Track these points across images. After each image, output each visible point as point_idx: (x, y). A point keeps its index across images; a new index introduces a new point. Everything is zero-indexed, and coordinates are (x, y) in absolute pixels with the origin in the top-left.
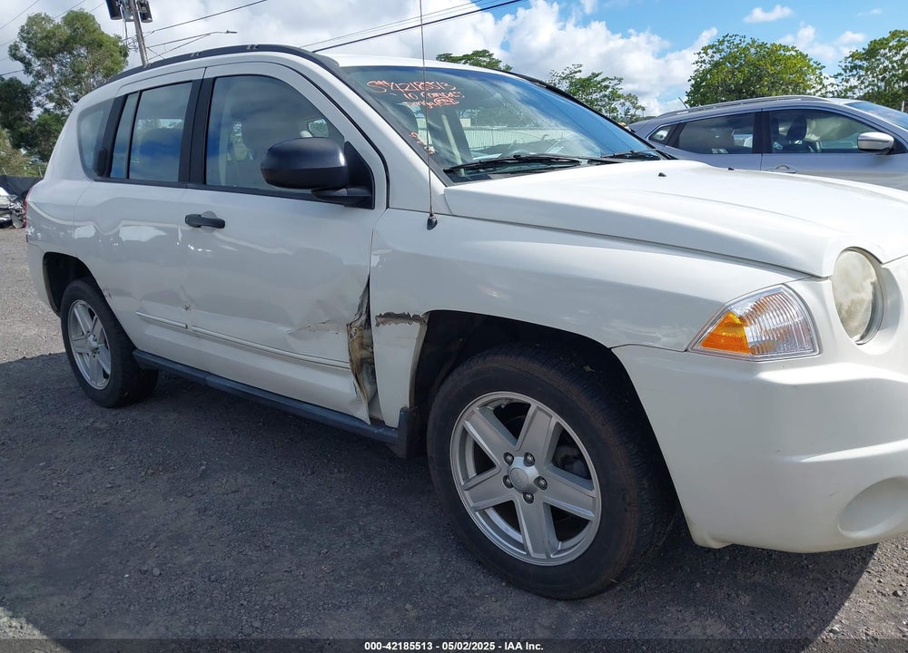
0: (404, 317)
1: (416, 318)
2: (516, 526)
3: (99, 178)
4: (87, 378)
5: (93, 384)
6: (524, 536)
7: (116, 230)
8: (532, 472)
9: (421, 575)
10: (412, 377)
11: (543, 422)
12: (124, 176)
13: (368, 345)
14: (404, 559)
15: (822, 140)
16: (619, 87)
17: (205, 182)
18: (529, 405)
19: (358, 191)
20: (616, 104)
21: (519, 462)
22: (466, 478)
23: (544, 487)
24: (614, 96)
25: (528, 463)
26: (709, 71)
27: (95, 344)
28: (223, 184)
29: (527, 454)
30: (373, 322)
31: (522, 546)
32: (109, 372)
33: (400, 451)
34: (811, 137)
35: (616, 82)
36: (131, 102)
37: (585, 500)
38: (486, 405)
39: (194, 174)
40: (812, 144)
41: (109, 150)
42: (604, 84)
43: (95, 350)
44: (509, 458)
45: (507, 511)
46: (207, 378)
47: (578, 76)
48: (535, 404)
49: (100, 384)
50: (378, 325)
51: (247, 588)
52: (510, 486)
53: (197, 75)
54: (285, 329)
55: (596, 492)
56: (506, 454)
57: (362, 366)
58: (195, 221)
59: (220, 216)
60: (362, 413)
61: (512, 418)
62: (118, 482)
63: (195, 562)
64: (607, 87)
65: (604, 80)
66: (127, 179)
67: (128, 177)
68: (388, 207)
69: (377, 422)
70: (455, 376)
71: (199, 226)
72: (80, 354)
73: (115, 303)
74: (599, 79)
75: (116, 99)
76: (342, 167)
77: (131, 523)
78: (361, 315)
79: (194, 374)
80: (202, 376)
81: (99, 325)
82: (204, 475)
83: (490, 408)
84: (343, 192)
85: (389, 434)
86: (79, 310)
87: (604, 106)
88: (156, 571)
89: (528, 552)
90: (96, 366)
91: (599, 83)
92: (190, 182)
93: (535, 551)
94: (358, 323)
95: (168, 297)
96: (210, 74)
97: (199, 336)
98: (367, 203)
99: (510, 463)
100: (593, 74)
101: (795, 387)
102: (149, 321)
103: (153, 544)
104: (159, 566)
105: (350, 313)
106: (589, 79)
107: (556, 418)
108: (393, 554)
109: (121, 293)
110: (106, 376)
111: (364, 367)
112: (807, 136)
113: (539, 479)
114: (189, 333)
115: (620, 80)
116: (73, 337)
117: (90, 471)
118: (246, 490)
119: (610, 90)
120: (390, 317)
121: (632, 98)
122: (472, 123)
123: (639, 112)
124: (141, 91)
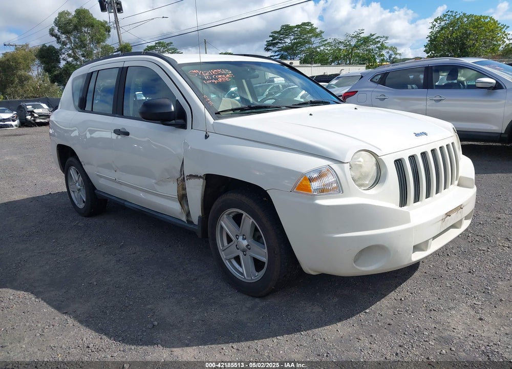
0: (196, 177)
1: (200, 177)
2: (240, 265)
3: (80, 110)
4: (76, 203)
5: (78, 206)
6: (243, 270)
7: (84, 133)
8: (245, 243)
9: (203, 287)
10: (202, 203)
11: (248, 221)
12: (90, 110)
13: (184, 189)
14: (199, 281)
15: (467, 80)
16: (386, 41)
17: (123, 114)
18: (243, 214)
19: (181, 121)
20: (384, 52)
21: (241, 238)
22: (223, 246)
23: (250, 249)
24: (382, 47)
25: (244, 239)
26: (439, 32)
27: (79, 187)
28: (132, 116)
29: (244, 235)
30: (186, 179)
31: (242, 274)
32: (85, 200)
33: (199, 235)
34: (461, 78)
35: (384, 39)
36: (94, 75)
37: (262, 254)
38: (229, 214)
39: (118, 110)
40: (462, 82)
41: (85, 97)
42: (377, 40)
43: (79, 190)
44: (238, 237)
45: (237, 259)
46: (125, 203)
47: (362, 35)
48: (245, 214)
49: (81, 206)
50: (187, 180)
51: (130, 291)
52: (238, 249)
53: (121, 65)
54: (154, 181)
55: (266, 250)
56: (237, 235)
57: (183, 197)
58: (118, 132)
59: (127, 130)
60: (184, 219)
61: (237, 219)
62: (85, 249)
63: (111, 281)
64: (379, 42)
65: (377, 38)
66: (92, 112)
67: (92, 110)
68: (192, 128)
69: (190, 222)
70: (216, 203)
71: (119, 135)
72: (73, 191)
73: (87, 168)
74: (374, 37)
75: (88, 74)
76: (173, 112)
77: (88, 265)
78: (181, 175)
79: (118, 200)
80: (123, 202)
81: (81, 178)
82: (122, 247)
83: (231, 216)
84: (173, 122)
85: (195, 228)
86: (72, 171)
87: (376, 53)
88: (95, 283)
89: (244, 276)
90: (80, 197)
91: (374, 39)
92: (117, 114)
93: (247, 276)
94: (180, 179)
95: (108, 166)
96: (126, 65)
97: (121, 184)
98: (184, 126)
99: (238, 239)
100: (371, 34)
101: (328, 206)
102: (101, 177)
103: (95, 273)
104: (96, 281)
105: (177, 175)
106: (368, 38)
107: (252, 220)
108: (194, 279)
109: (88, 164)
110: (84, 202)
111: (183, 198)
112: (459, 78)
113: (248, 245)
114: (116, 182)
115: (387, 38)
116: (70, 183)
117: (73, 244)
118: (139, 253)
119: (381, 43)
120: (191, 176)
121: (393, 49)
122: (301, 63)
123: (398, 57)
124: (99, 71)
